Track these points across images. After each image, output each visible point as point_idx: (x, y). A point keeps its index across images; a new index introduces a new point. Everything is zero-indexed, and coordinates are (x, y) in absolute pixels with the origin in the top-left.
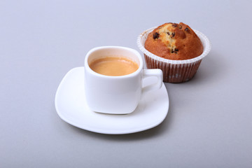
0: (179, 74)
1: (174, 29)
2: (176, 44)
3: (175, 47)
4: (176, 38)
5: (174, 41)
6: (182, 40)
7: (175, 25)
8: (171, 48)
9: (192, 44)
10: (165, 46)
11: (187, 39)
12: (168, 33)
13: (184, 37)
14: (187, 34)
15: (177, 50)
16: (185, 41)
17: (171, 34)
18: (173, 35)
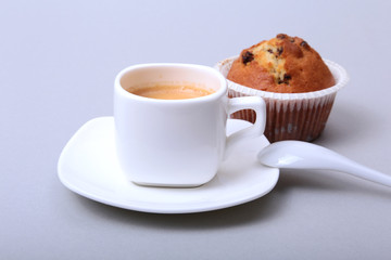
0: (293, 125)
1: (280, 41)
2: (286, 67)
3: (284, 72)
4: (285, 57)
5: (282, 62)
6: (295, 60)
7: (283, 37)
8: (276, 75)
9: (316, 69)
10: (265, 71)
11: (305, 59)
12: (270, 51)
13: (299, 55)
14: (305, 52)
15: (287, 77)
16: (302, 62)
17: (275, 50)
18: (280, 52)
